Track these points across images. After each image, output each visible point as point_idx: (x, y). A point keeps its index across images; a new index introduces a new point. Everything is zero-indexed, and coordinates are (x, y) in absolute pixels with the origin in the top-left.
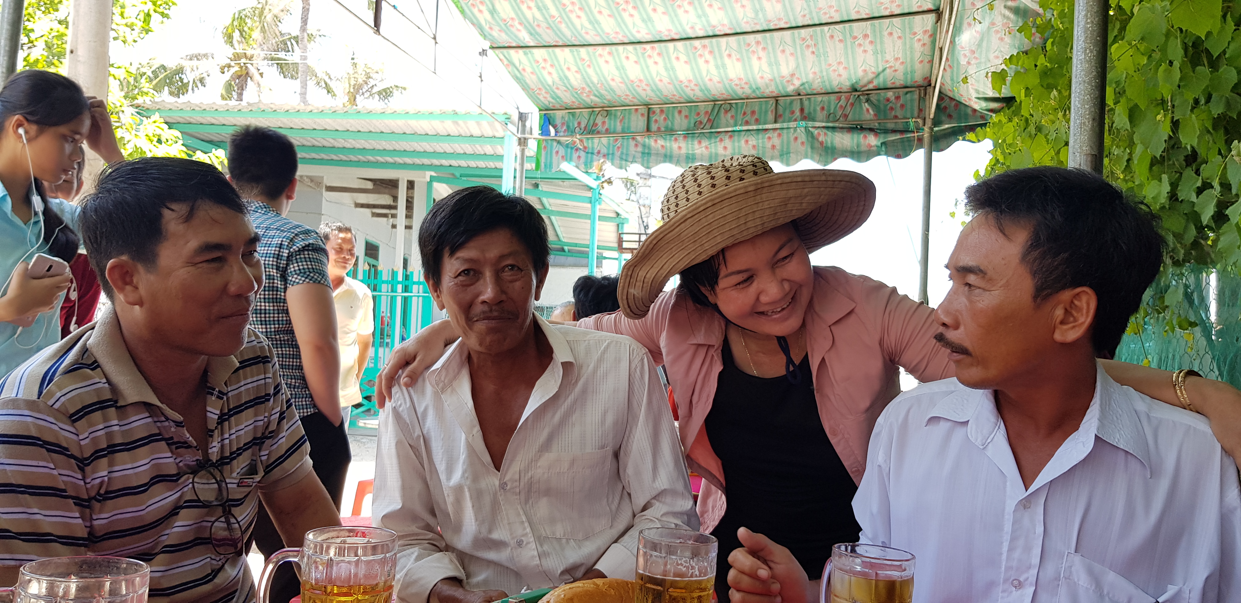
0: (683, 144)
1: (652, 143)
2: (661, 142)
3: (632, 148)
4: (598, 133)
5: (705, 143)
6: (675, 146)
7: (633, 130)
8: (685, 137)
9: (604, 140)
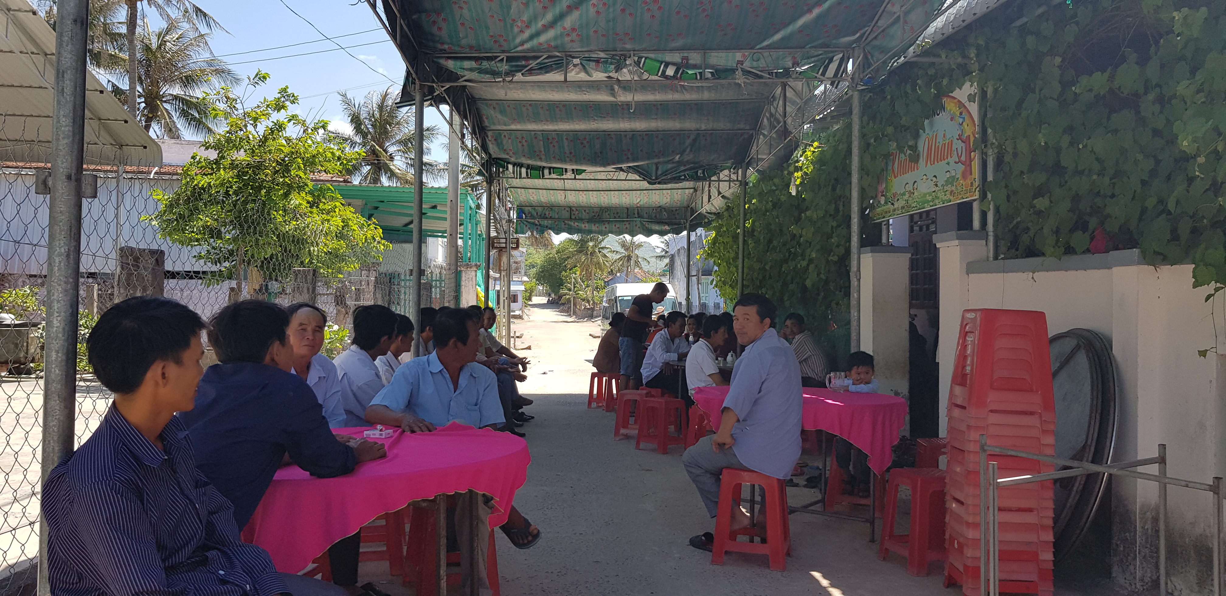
0: (587, 225)
1: (572, 223)
2: (576, 224)
3: (563, 226)
4: (547, 218)
5: (597, 225)
6: (583, 226)
7: (563, 217)
8: (588, 222)
9: (550, 222)
